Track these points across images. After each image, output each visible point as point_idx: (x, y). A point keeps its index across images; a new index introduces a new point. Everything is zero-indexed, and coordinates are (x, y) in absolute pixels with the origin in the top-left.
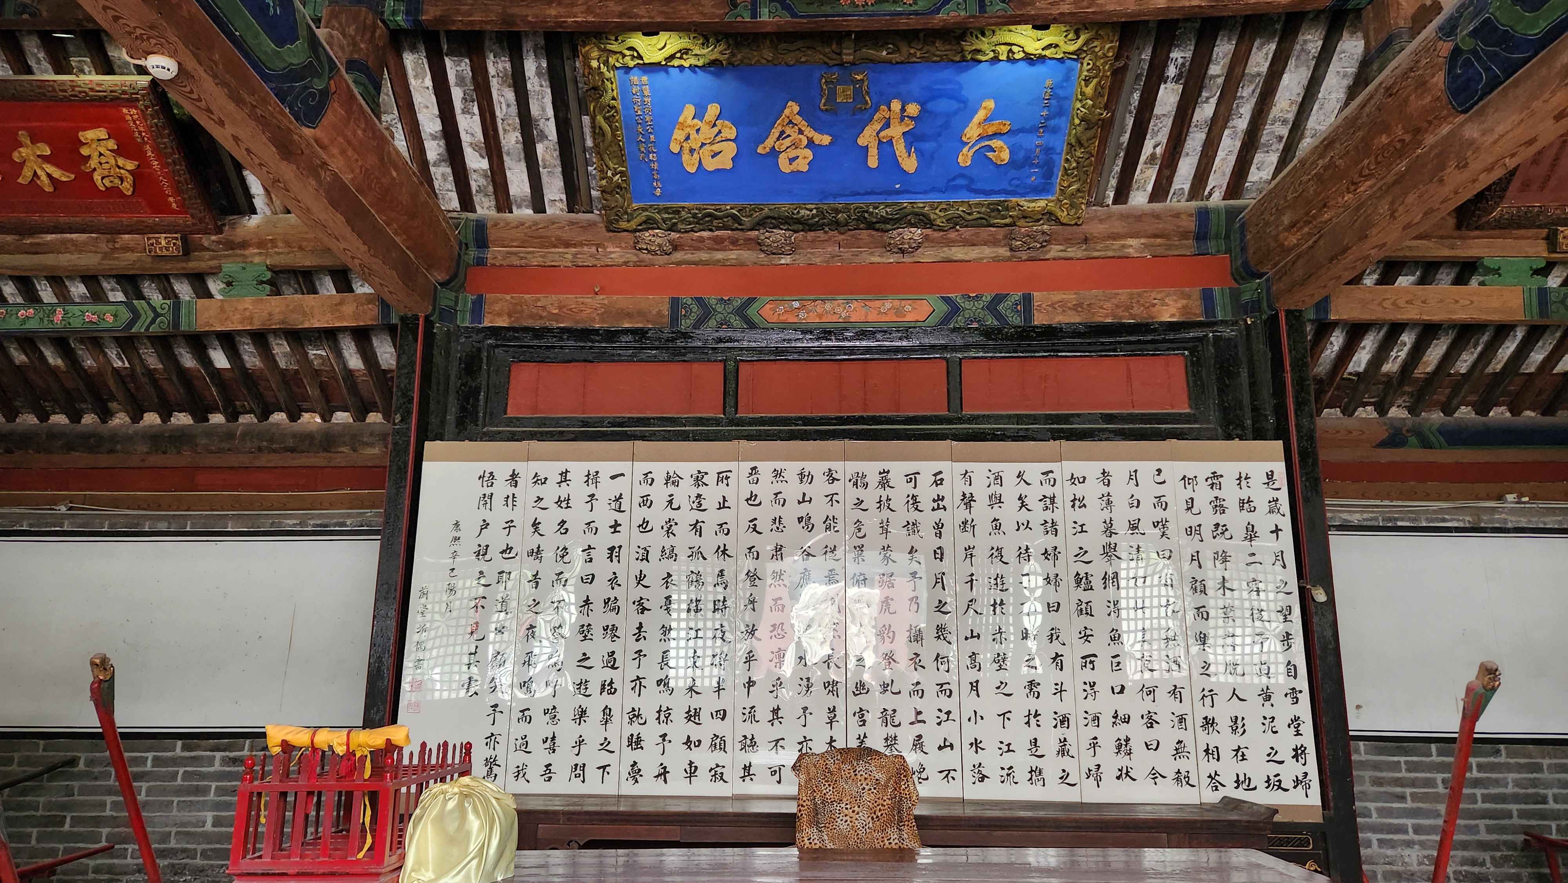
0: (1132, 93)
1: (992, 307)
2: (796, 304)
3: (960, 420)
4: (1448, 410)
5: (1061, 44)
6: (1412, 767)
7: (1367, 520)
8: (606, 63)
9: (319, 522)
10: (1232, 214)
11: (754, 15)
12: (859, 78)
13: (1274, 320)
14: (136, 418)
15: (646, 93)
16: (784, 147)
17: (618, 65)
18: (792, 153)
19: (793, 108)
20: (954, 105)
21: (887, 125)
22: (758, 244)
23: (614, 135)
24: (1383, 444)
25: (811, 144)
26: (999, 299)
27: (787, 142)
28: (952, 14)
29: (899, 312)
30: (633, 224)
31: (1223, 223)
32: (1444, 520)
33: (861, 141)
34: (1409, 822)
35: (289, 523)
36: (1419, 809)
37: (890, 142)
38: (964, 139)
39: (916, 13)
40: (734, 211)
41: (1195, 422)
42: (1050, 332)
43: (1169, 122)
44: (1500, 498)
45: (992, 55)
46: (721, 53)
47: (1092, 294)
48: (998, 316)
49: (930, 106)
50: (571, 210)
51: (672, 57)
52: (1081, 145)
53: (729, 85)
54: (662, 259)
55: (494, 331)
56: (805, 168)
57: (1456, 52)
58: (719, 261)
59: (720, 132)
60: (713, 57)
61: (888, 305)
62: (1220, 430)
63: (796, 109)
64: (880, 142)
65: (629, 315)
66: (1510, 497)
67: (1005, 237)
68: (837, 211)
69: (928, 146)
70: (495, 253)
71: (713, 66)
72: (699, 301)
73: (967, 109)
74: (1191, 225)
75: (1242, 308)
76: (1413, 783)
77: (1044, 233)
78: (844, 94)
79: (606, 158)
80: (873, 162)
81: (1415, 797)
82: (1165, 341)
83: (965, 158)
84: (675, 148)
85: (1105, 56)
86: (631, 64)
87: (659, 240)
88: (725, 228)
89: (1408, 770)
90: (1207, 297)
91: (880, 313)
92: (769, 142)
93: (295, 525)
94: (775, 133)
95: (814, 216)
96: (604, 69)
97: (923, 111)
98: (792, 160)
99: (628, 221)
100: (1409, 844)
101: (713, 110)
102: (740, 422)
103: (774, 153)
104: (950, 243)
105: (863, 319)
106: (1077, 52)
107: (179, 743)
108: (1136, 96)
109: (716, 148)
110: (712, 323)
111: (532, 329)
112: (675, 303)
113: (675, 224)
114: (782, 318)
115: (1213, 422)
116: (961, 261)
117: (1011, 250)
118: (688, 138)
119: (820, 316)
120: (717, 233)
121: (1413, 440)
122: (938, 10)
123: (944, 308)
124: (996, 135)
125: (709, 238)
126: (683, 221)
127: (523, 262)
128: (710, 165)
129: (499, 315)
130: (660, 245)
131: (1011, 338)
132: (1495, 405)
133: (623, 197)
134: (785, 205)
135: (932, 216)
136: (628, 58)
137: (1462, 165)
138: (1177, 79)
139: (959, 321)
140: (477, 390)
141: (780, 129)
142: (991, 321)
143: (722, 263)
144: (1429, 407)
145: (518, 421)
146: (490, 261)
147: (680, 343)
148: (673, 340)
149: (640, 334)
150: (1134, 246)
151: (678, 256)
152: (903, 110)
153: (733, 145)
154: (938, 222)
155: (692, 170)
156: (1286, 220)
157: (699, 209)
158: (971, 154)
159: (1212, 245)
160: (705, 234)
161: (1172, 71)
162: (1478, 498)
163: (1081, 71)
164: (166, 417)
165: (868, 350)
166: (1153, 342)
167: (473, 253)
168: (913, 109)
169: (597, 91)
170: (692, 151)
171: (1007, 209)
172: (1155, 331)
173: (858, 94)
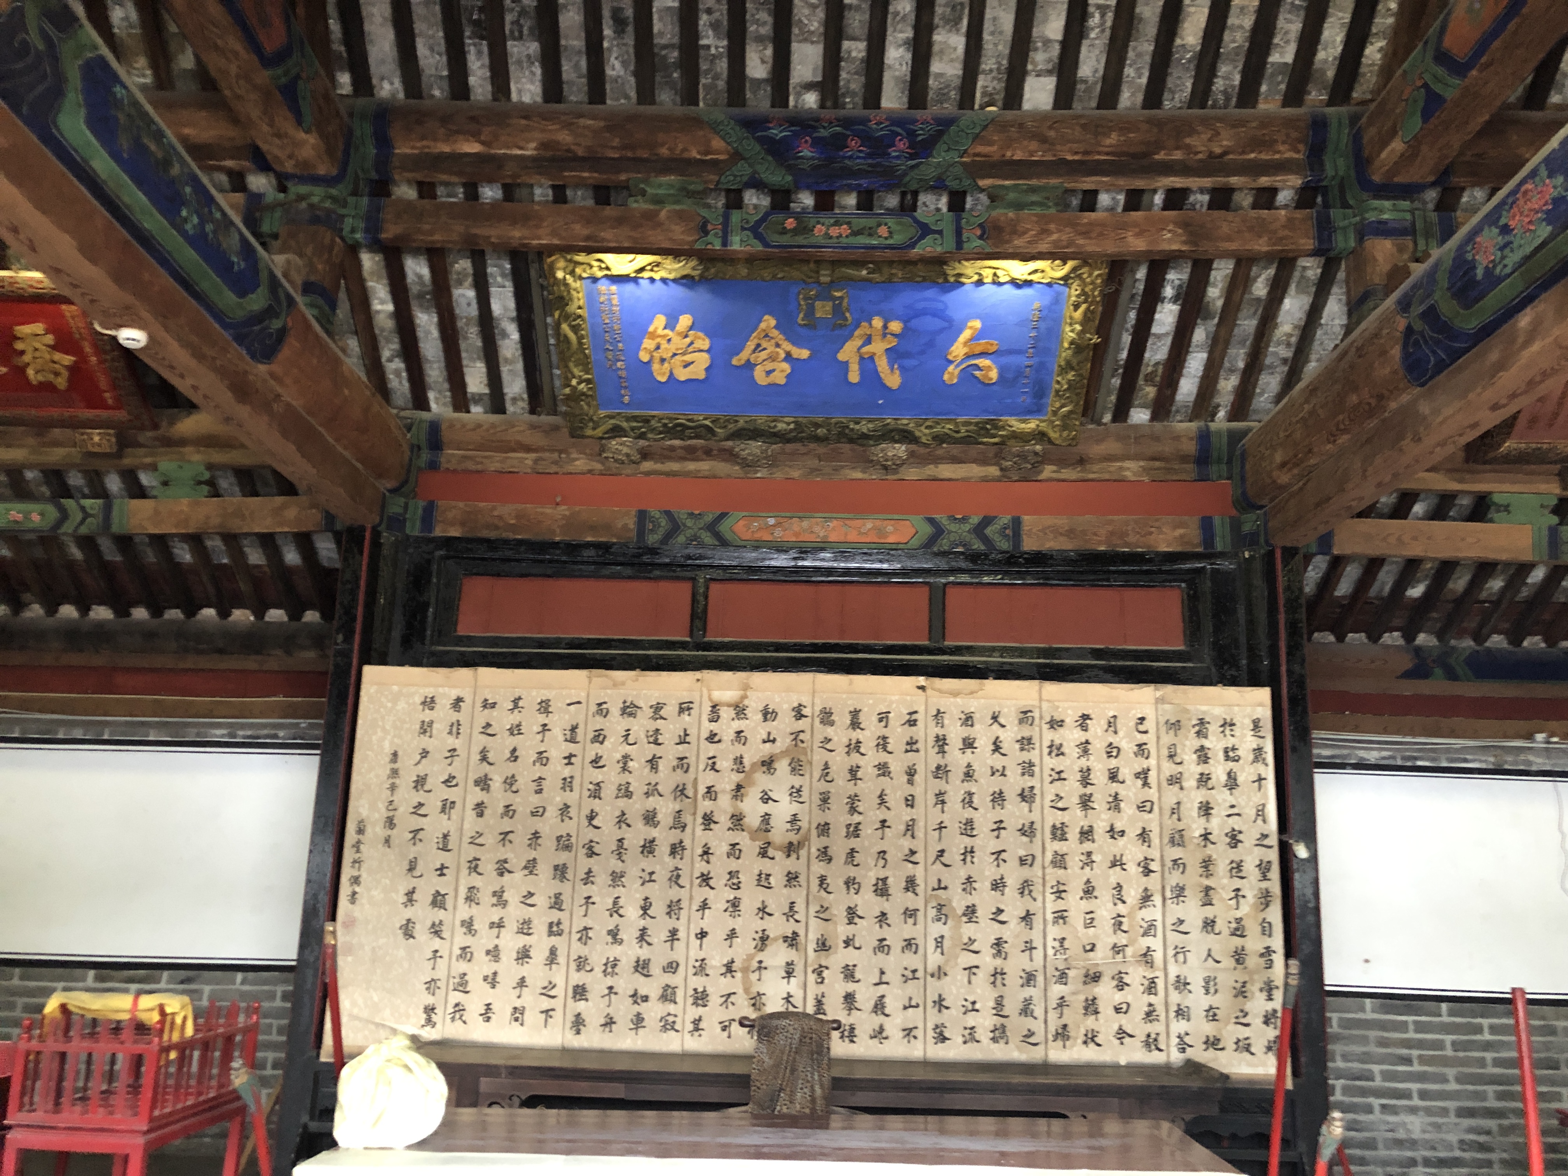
0: (1127, 312)
1: (979, 530)
2: (771, 521)
3: (942, 651)
4: (1479, 637)
5: (1048, 269)
6: (1420, 1027)
7: (1384, 758)
8: (572, 273)
9: (249, 733)
10: (1235, 437)
11: (725, 243)
12: (837, 294)
13: (1271, 554)
14: (52, 609)
15: (615, 302)
16: (760, 360)
17: (585, 275)
18: (769, 366)
19: (769, 322)
20: (938, 323)
21: (868, 340)
22: (731, 456)
23: (580, 344)
24: (1408, 675)
25: (788, 357)
26: (987, 521)
27: (763, 355)
28: (929, 249)
29: (881, 532)
30: (599, 432)
31: (1225, 448)
32: (1466, 761)
33: (841, 356)
34: (1414, 1086)
35: (218, 734)
36: (1425, 1072)
37: (872, 358)
38: (950, 357)
39: (891, 247)
40: (707, 422)
41: (1189, 660)
42: (1039, 559)
43: (1169, 341)
44: (1530, 737)
45: (976, 278)
46: (694, 269)
47: (1085, 521)
48: (986, 540)
49: (914, 323)
50: (532, 411)
51: (642, 270)
52: (1072, 369)
53: (702, 297)
54: (629, 470)
55: (448, 542)
56: (782, 381)
57: (1409, 330)
58: (690, 472)
59: (692, 343)
60: (685, 272)
61: (869, 525)
62: (1213, 670)
63: (773, 322)
64: (862, 358)
65: (593, 528)
66: (1540, 737)
67: (996, 455)
68: (817, 425)
69: (910, 363)
70: (451, 456)
71: (685, 280)
72: (668, 513)
73: (953, 329)
74: (1190, 447)
75: (1241, 539)
76: (1420, 1044)
77: (1036, 454)
78: (823, 310)
79: (571, 365)
80: (854, 376)
81: (1422, 1060)
82: (1161, 572)
83: (951, 374)
84: (644, 357)
85: (1092, 283)
86: (599, 274)
87: (625, 450)
88: (697, 437)
89: (1417, 1031)
90: (1207, 525)
91: (860, 533)
92: (744, 355)
93: (223, 736)
94: (751, 345)
95: (791, 431)
96: (569, 279)
97: (906, 329)
98: (769, 373)
99: (594, 429)
100: (1413, 1110)
101: (685, 321)
102: (708, 647)
103: (749, 366)
104: (937, 460)
105: (842, 539)
106: (1065, 278)
107: (91, 973)
108: (1133, 315)
109: (688, 358)
110: (681, 539)
111: (488, 541)
112: (642, 515)
113: (644, 433)
114: (757, 536)
115: (1206, 662)
116: (949, 480)
117: (1002, 469)
118: (658, 347)
119: (797, 534)
120: (689, 442)
121: (1438, 671)
122: (913, 245)
123: (928, 530)
124: (983, 354)
125: (681, 448)
126: (653, 430)
127: (479, 467)
128: (682, 375)
129: (452, 524)
130: (628, 455)
131: (996, 563)
132: (1530, 634)
133: (588, 404)
134: (761, 418)
135: (917, 434)
136: (595, 269)
137: (1418, 440)
138: (1175, 299)
139: (944, 544)
140: (426, 605)
141: (756, 341)
142: (978, 546)
143: (695, 475)
144: (1460, 635)
145: (469, 640)
146: (444, 465)
147: (646, 559)
148: (639, 555)
149: (605, 547)
150: (1131, 469)
151: (647, 465)
152: (885, 327)
153: (706, 356)
154: (924, 440)
155: (663, 379)
156: (1278, 458)
157: (671, 419)
158: (957, 372)
159: (1214, 469)
160: (677, 442)
161: (1169, 291)
162: (1506, 736)
163: (1070, 296)
164: (84, 610)
165: (847, 572)
166: (1147, 572)
167: (425, 456)
168: (895, 326)
169: (562, 301)
170: (663, 360)
171: (996, 427)
172: (1150, 561)
173: (838, 310)
